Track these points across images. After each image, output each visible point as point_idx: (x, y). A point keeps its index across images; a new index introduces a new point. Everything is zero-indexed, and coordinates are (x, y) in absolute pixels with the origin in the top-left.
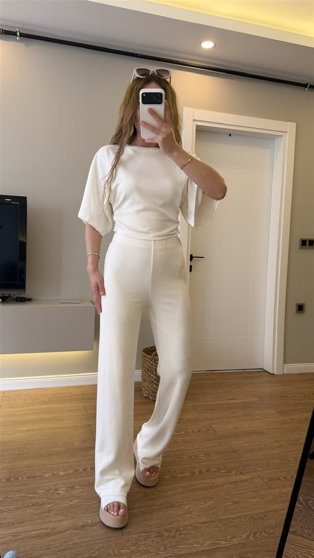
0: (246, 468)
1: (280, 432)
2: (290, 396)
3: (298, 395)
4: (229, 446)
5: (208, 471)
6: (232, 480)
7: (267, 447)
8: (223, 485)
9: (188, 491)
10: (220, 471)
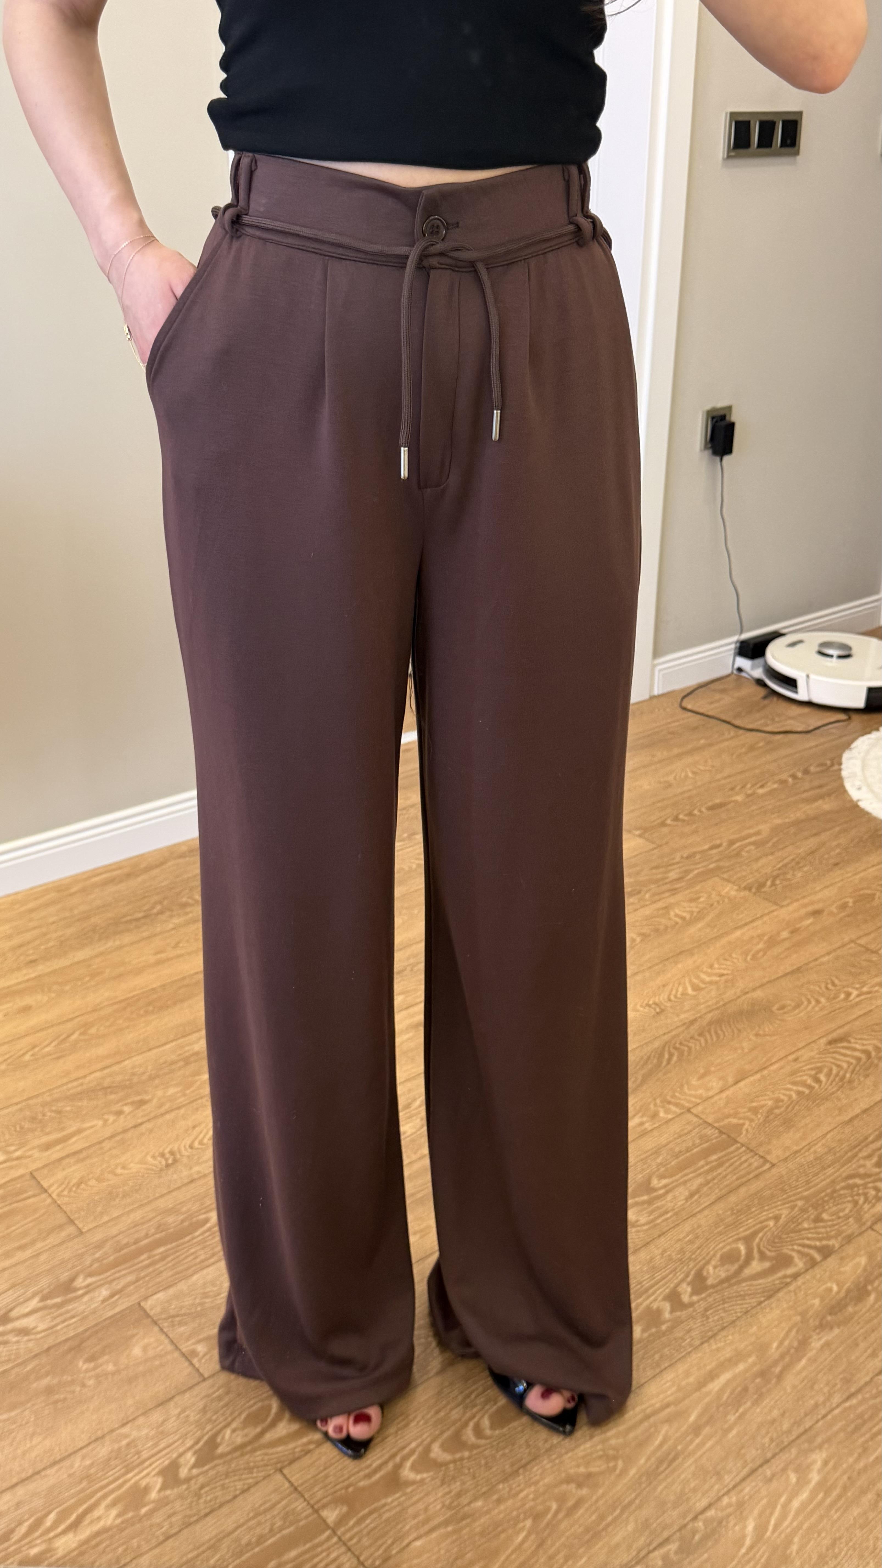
0: (825, 1216)
1: (818, 989)
2: (739, 798)
3: (761, 791)
4: (689, 1117)
5: (699, 1283)
6: (817, 1302)
7: (822, 1077)
8: (804, 1344)
9: (696, 1429)
10: (747, 1272)
